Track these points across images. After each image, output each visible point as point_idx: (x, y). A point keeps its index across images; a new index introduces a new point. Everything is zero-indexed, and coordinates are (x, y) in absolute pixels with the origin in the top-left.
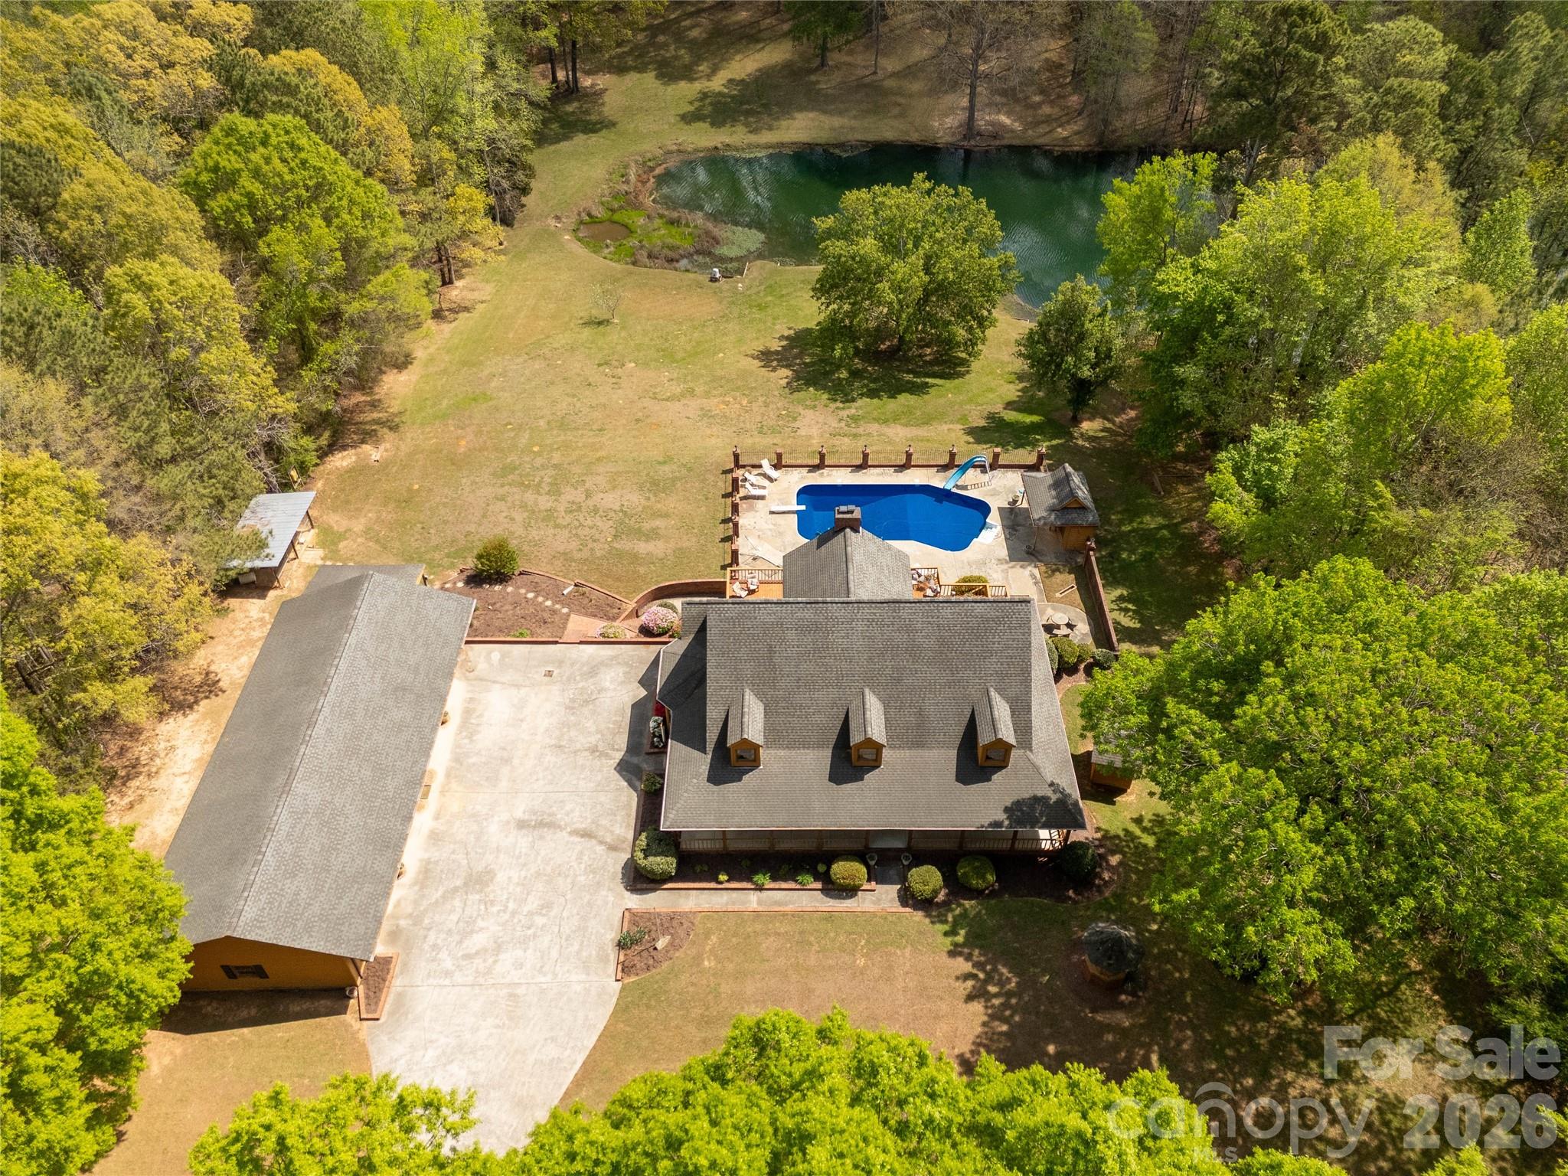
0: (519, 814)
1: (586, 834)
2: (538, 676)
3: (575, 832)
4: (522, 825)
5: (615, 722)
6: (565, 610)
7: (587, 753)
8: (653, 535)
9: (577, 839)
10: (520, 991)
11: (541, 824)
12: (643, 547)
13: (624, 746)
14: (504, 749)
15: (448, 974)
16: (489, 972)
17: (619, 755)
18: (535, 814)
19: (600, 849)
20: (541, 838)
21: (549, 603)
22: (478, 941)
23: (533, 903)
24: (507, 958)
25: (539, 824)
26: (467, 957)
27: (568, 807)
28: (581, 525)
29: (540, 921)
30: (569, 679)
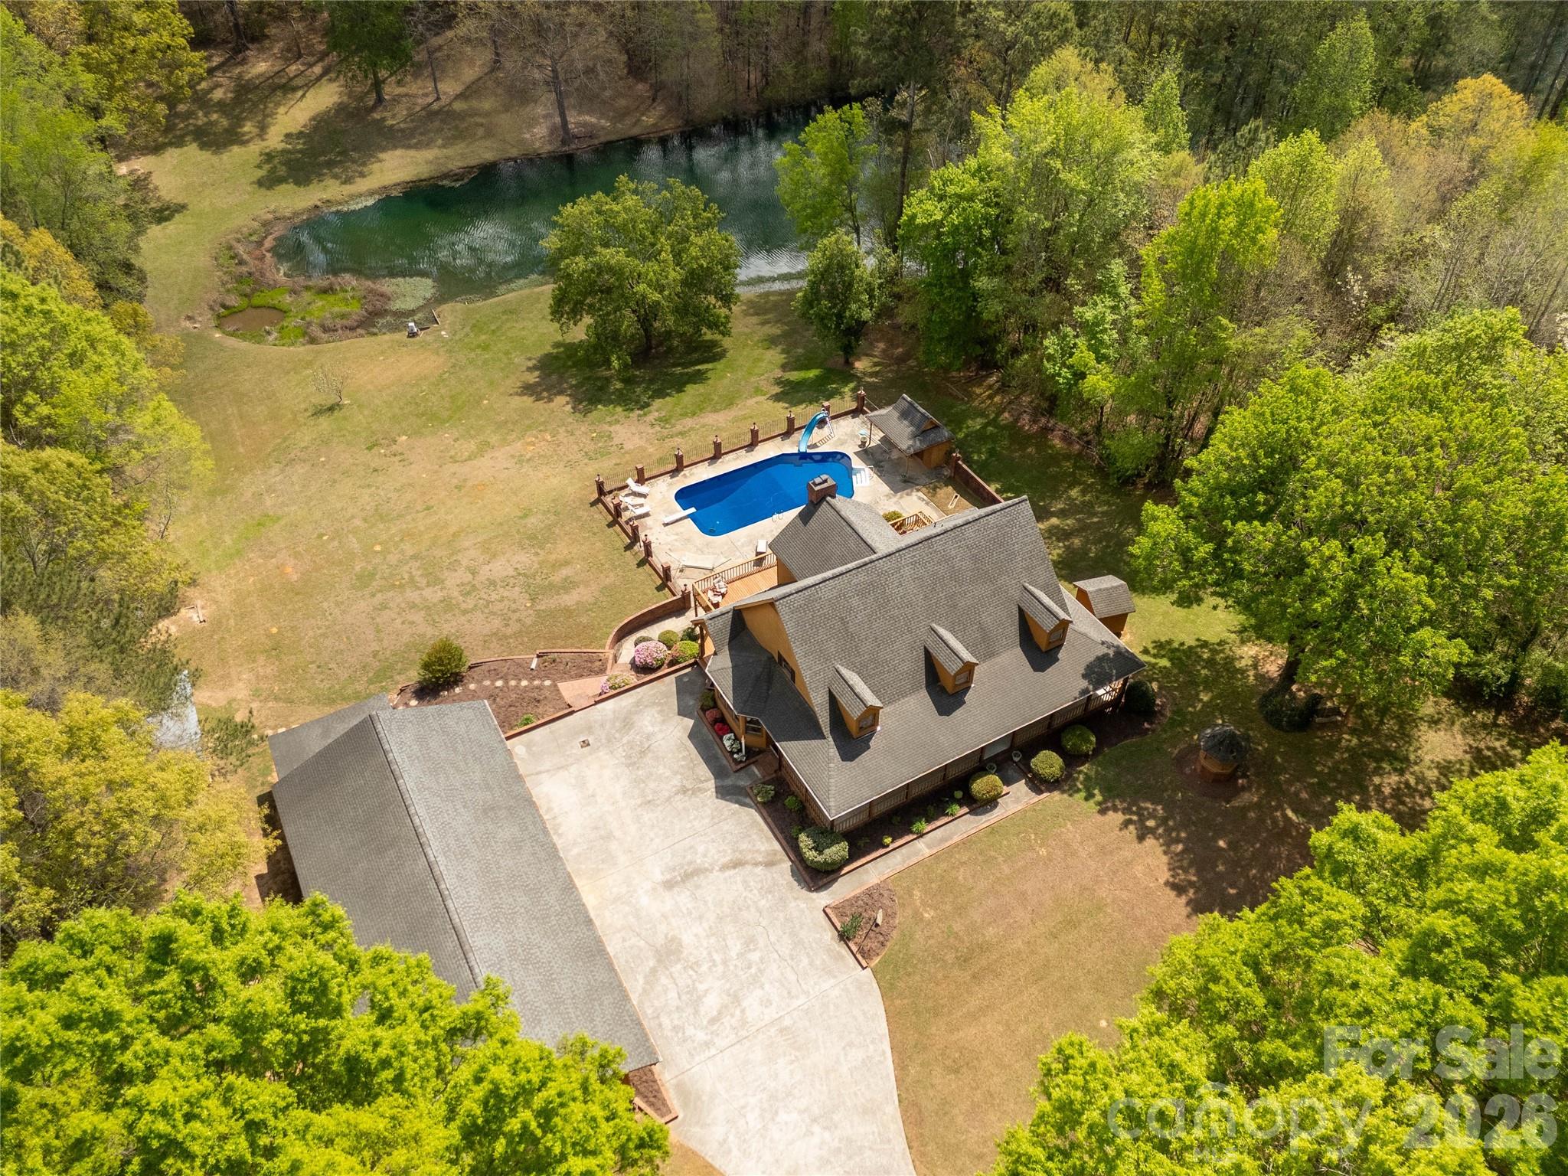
0: (658, 877)
1: (737, 864)
2: (577, 750)
3: (724, 868)
4: (669, 885)
5: (684, 758)
6: (547, 683)
7: (681, 796)
8: (568, 585)
9: (732, 872)
10: (787, 1022)
11: (687, 877)
12: (569, 599)
13: (709, 775)
14: (596, 828)
15: (707, 1045)
16: (744, 1022)
17: (711, 784)
18: (674, 870)
19: (759, 870)
20: (698, 887)
21: (524, 683)
22: (712, 1003)
23: (735, 947)
24: (752, 1001)
25: (685, 877)
26: (713, 1021)
27: (701, 849)
28: (488, 602)
29: (755, 956)
30: (609, 741)
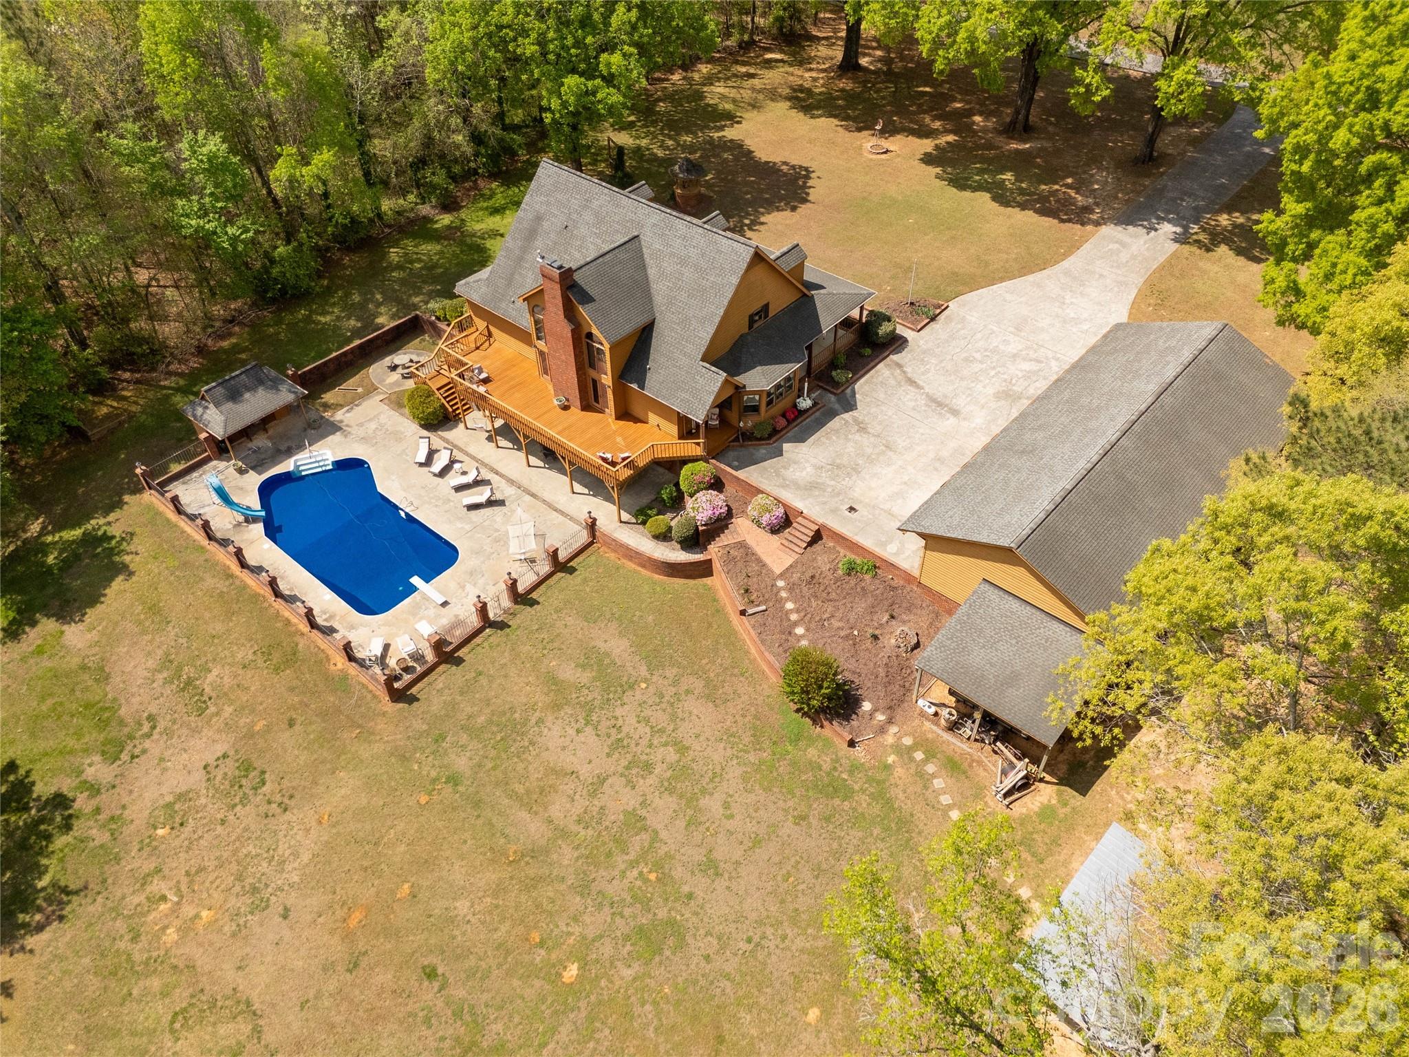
0: (952, 420)
1: (911, 382)
3: (918, 387)
4: (955, 412)
6: (781, 583)
7: (870, 430)
9: (921, 383)
11: (940, 404)
13: (836, 419)
15: (1057, 359)
16: (1027, 348)
17: (846, 416)
19: (908, 370)
21: (790, 605)
23: (976, 367)
30: (839, 494)
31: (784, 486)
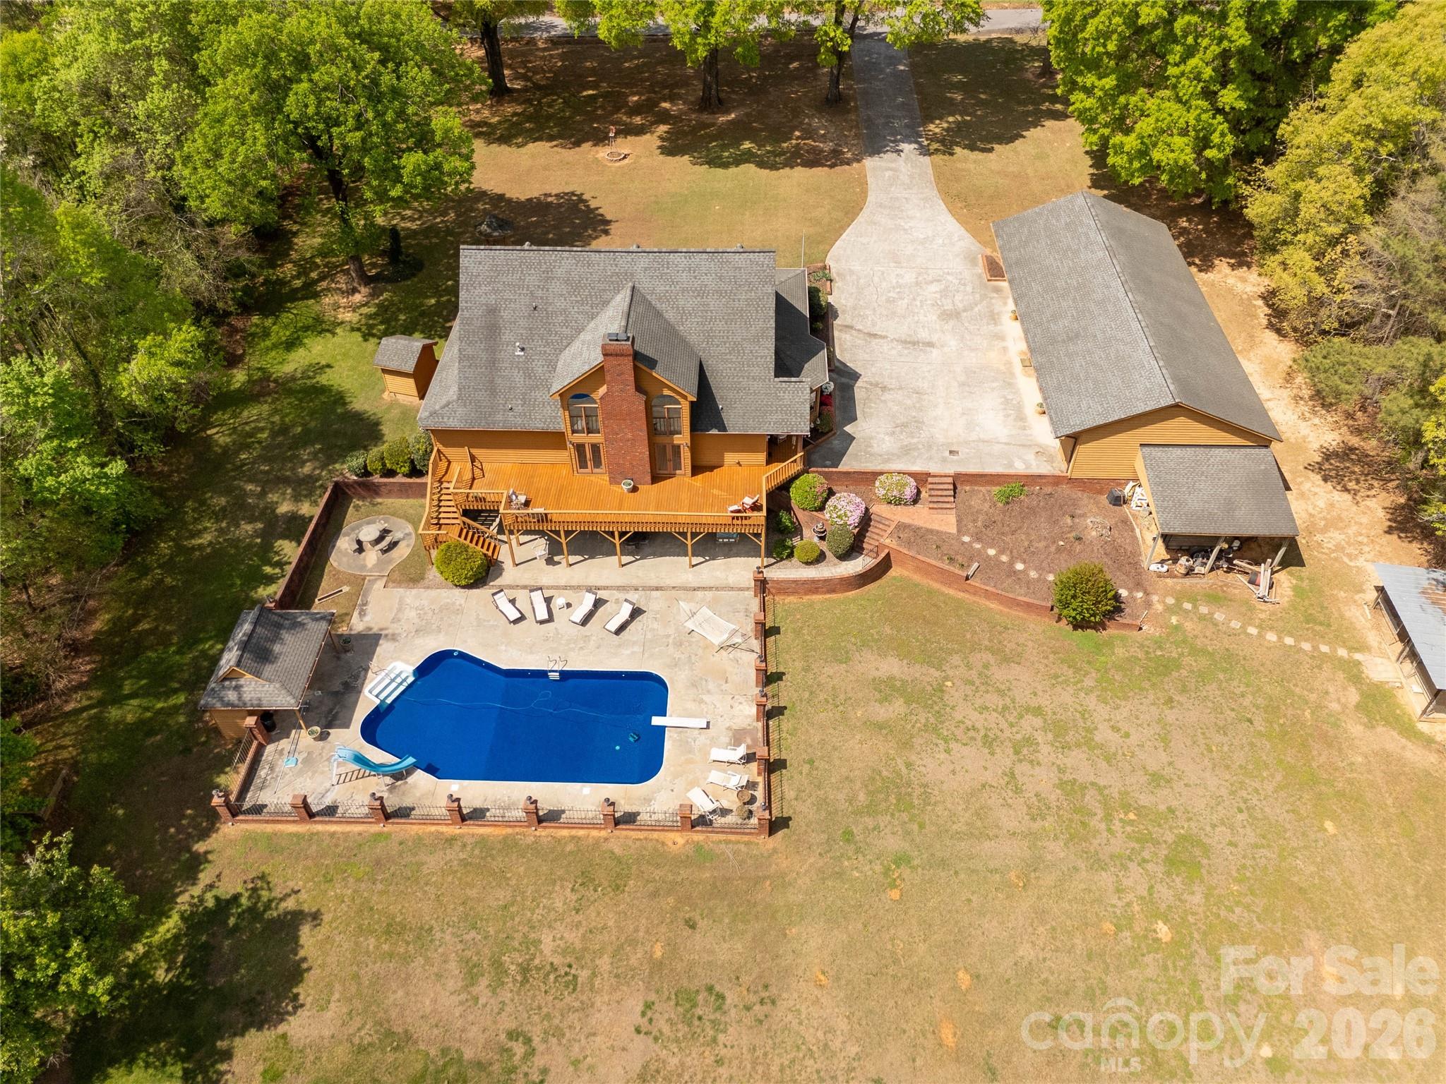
1: (873, 335)
2: (963, 451)
3: (883, 337)
4: (930, 344)
6: (966, 539)
7: (889, 386)
9: (880, 333)
13: (856, 390)
17: (859, 383)
18: (921, 350)
19: (859, 327)
20: (909, 336)
22: (934, 288)
23: (902, 303)
24: (909, 279)
25: (915, 344)
26: (938, 281)
29: (893, 295)
30: (930, 447)
31: (887, 461)
